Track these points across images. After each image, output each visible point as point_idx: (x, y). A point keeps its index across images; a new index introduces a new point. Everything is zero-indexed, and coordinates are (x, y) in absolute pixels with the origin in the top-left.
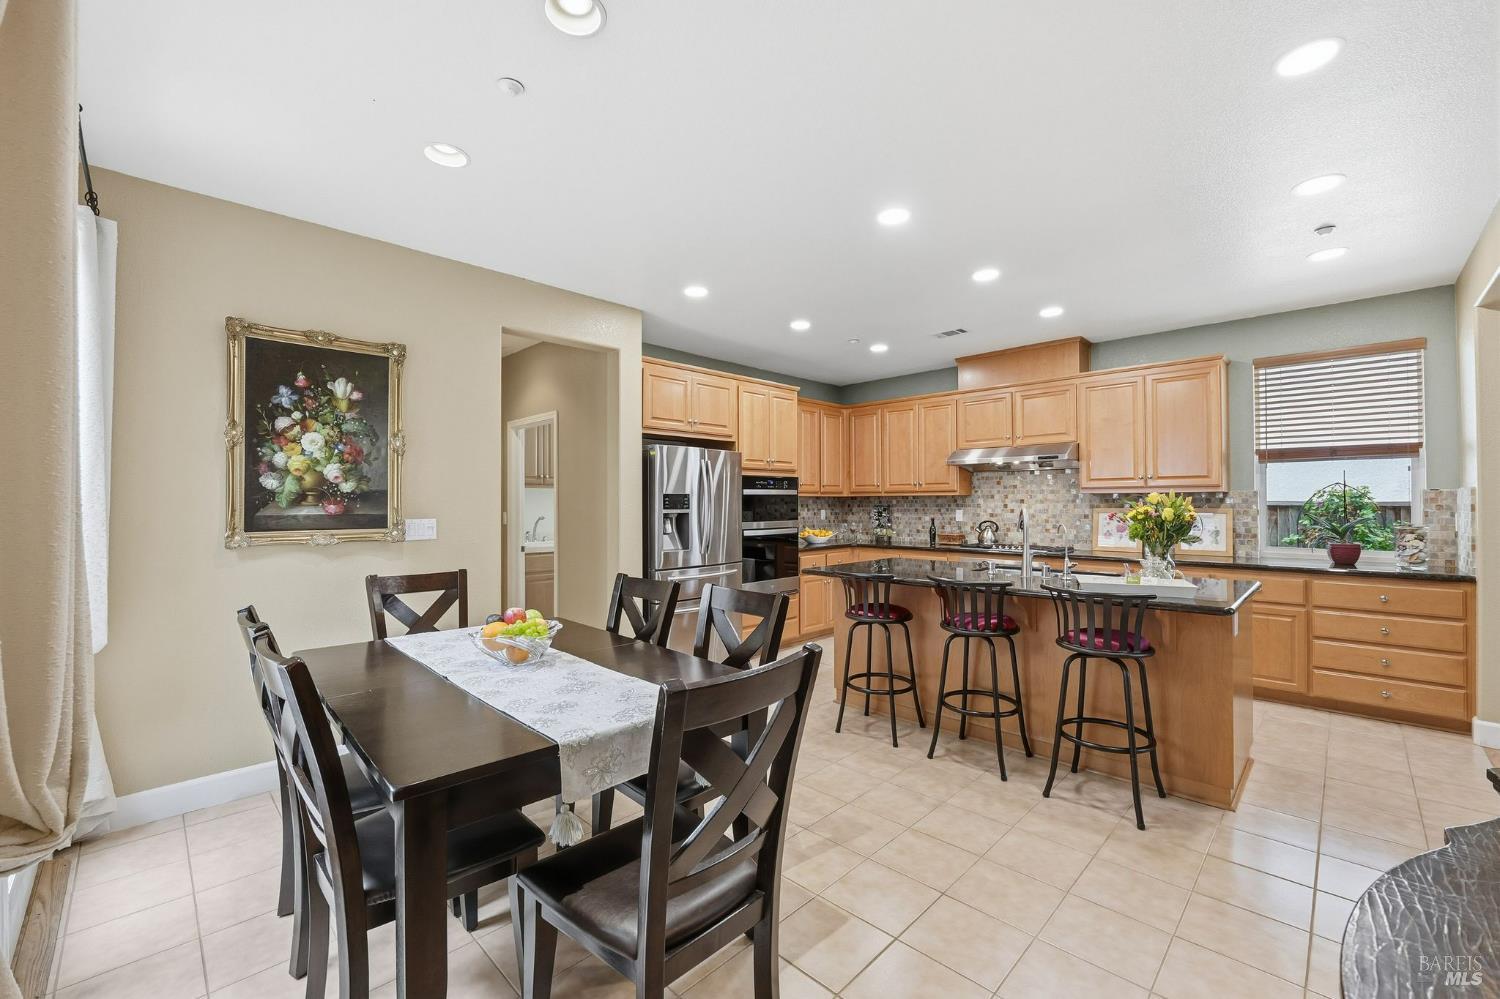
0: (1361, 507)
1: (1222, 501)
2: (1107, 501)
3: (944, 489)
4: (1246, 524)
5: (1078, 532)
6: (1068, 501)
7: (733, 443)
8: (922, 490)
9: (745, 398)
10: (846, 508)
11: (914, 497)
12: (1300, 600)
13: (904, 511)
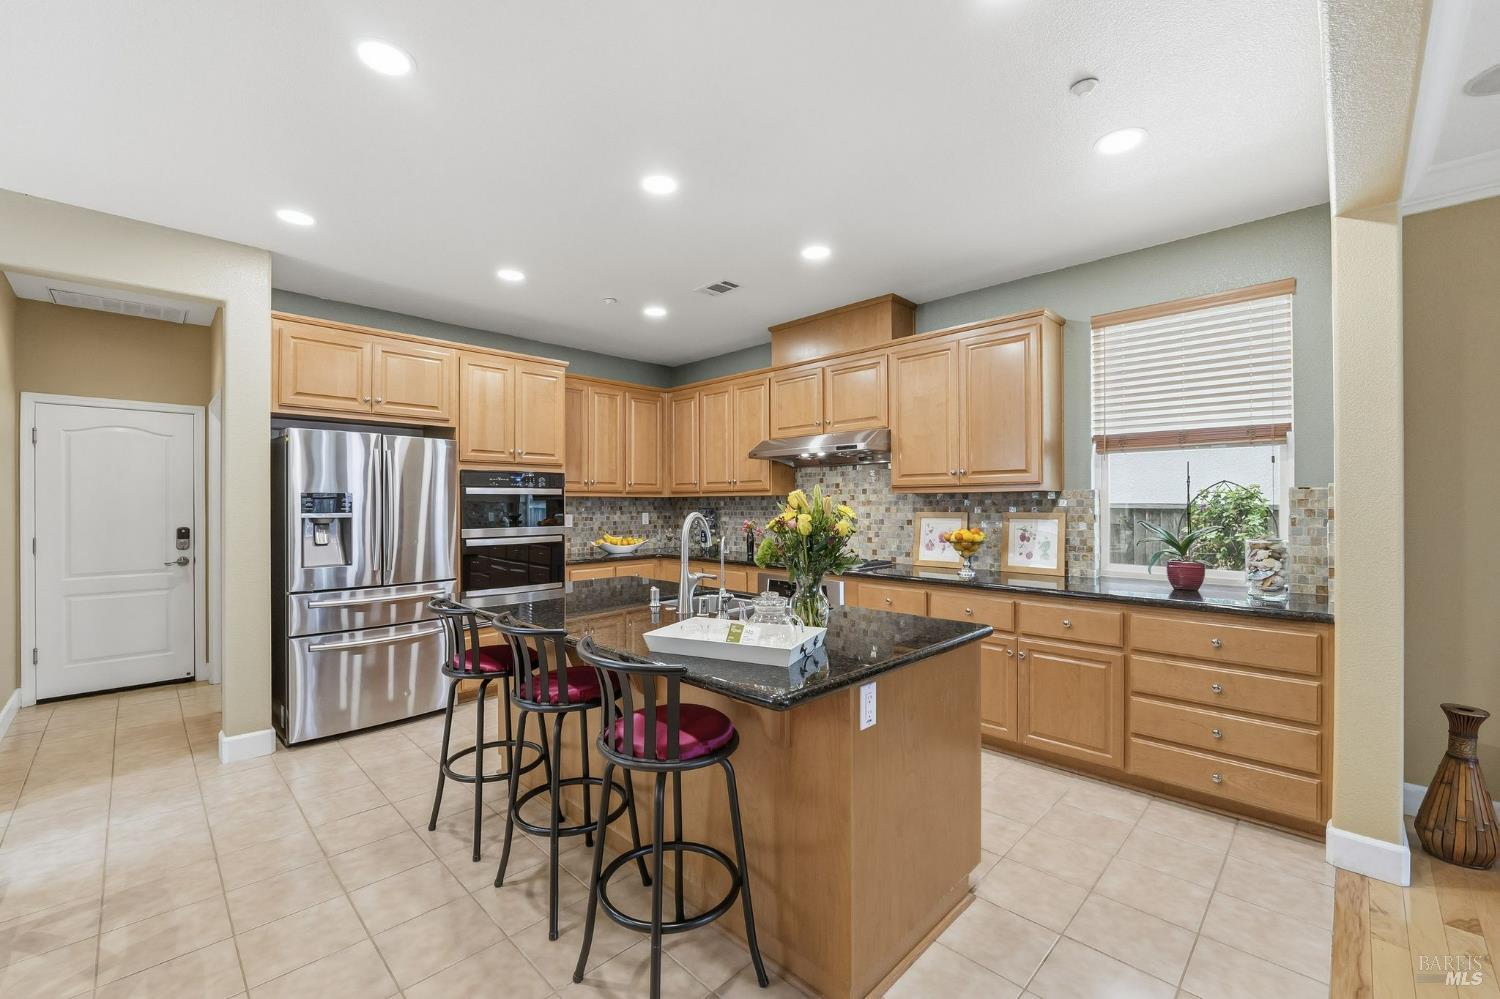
0: (1247, 512)
1: (1054, 502)
2: (931, 503)
3: (753, 488)
4: (1081, 533)
5: (900, 542)
6: (890, 503)
7: (453, 429)
8: (736, 488)
9: (467, 370)
10: (678, 511)
11: (741, 498)
12: (1115, 640)
13: (730, 515)
